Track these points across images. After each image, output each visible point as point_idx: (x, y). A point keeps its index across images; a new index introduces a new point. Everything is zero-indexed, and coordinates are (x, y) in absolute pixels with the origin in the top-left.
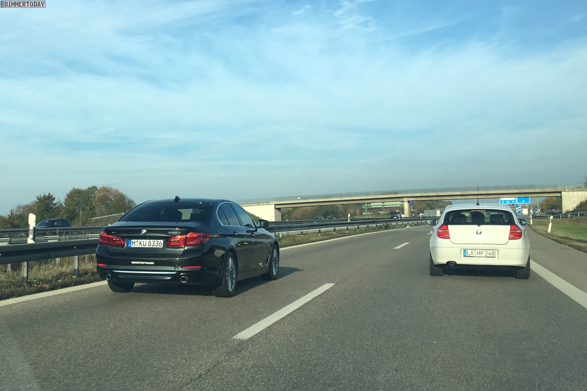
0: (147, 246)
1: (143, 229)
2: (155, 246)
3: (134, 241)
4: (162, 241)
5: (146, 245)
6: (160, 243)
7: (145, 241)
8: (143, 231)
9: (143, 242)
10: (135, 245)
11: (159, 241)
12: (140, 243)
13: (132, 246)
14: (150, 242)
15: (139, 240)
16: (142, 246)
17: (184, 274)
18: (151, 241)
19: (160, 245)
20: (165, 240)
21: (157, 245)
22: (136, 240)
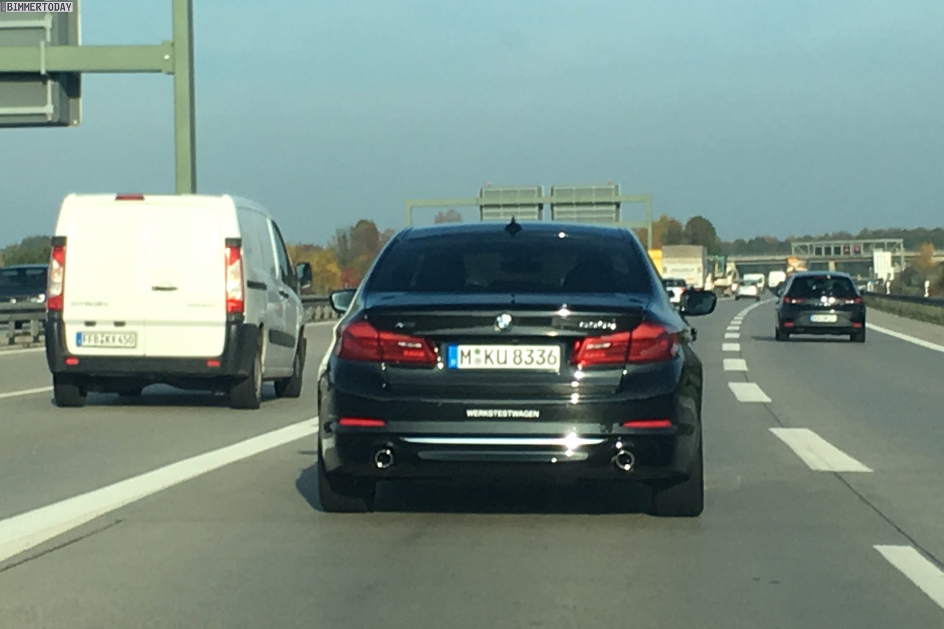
0: (510, 365)
2: (534, 366)
3: (465, 349)
4: (557, 351)
5: (505, 362)
6: (550, 355)
8: (502, 321)
9: (495, 353)
10: (470, 363)
11: (547, 349)
12: (487, 357)
13: (460, 367)
14: (518, 353)
15: (482, 348)
16: (491, 364)
17: (627, 444)
19: (552, 360)
20: (562, 345)
21: (541, 360)
22: (473, 348)
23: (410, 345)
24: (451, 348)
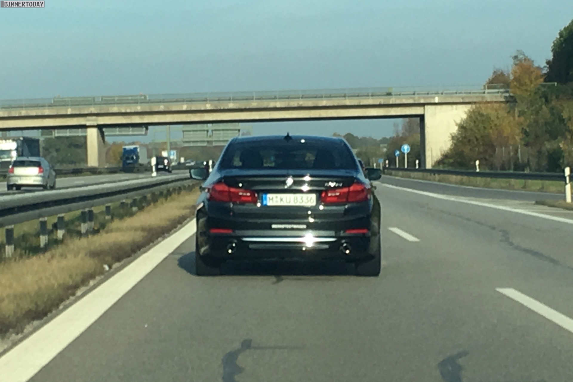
0: (292, 204)
2: (303, 204)
3: (271, 196)
4: (314, 196)
5: (290, 202)
8: (288, 182)
9: (285, 198)
10: (272, 202)
11: (310, 196)
12: (281, 200)
14: (296, 198)
16: (284, 203)
17: (346, 241)
19: (311, 201)
20: (318, 194)
21: (307, 201)
22: (275, 195)
23: (244, 194)
24: (264, 196)
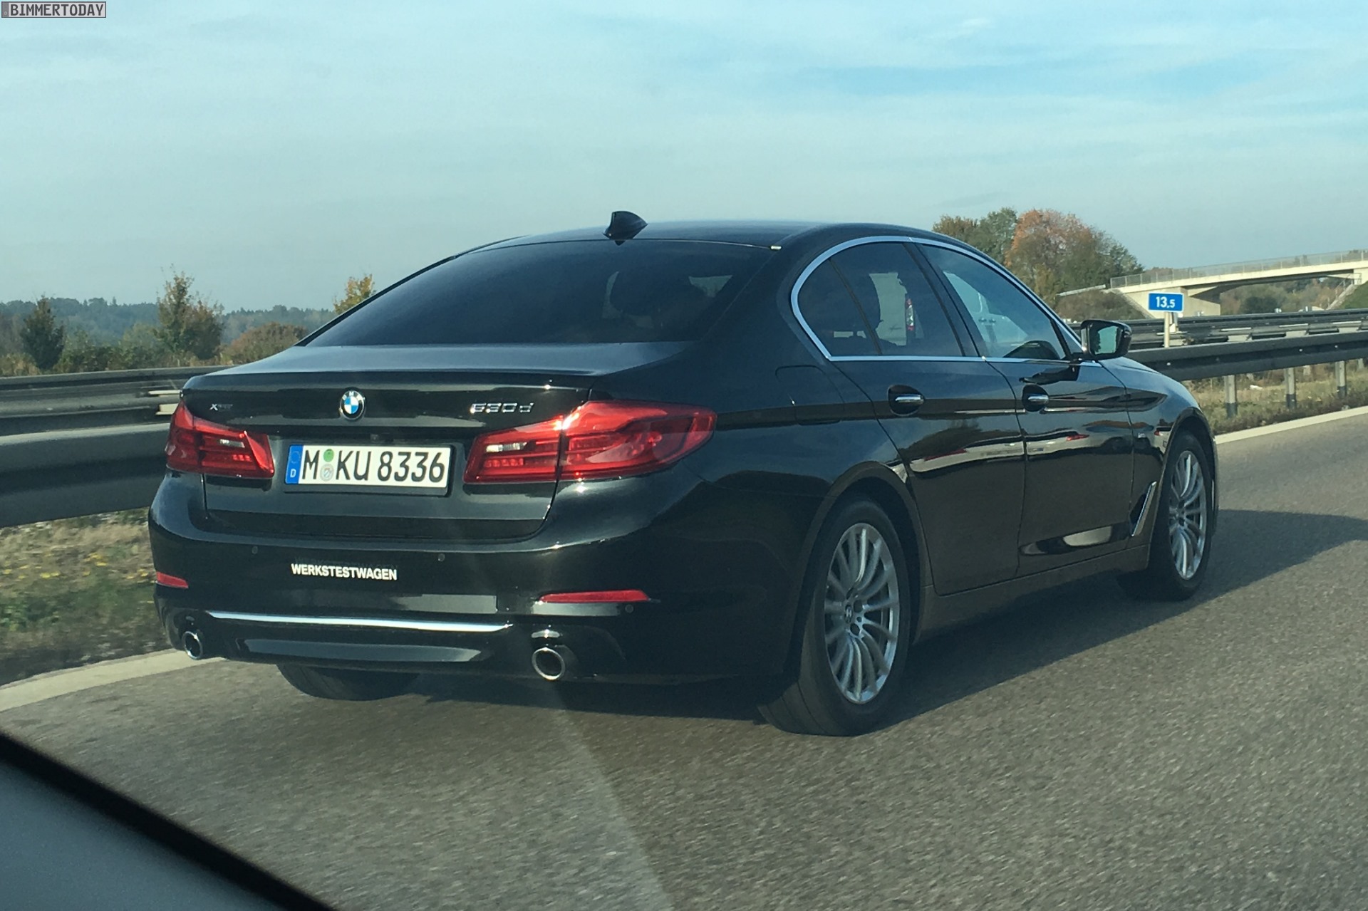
0: (373, 480)
1: (346, 391)
2: (408, 482)
3: (312, 449)
4: (445, 454)
5: (365, 476)
6: (434, 464)
7: (364, 450)
8: (349, 402)
9: (353, 457)
10: (315, 477)
11: (432, 452)
12: (341, 465)
13: (301, 481)
14: (386, 459)
15: (336, 449)
16: (348, 477)
17: (555, 634)
18: (395, 450)
19: (437, 472)
20: (459, 446)
21: (419, 473)
22: (323, 449)
24: (293, 448)
